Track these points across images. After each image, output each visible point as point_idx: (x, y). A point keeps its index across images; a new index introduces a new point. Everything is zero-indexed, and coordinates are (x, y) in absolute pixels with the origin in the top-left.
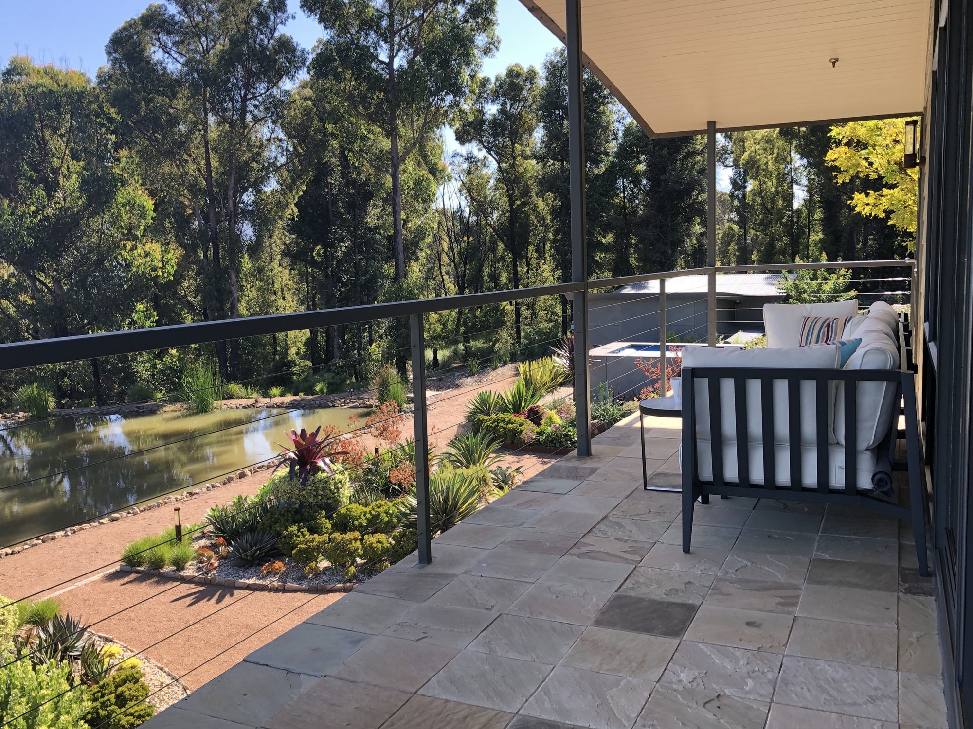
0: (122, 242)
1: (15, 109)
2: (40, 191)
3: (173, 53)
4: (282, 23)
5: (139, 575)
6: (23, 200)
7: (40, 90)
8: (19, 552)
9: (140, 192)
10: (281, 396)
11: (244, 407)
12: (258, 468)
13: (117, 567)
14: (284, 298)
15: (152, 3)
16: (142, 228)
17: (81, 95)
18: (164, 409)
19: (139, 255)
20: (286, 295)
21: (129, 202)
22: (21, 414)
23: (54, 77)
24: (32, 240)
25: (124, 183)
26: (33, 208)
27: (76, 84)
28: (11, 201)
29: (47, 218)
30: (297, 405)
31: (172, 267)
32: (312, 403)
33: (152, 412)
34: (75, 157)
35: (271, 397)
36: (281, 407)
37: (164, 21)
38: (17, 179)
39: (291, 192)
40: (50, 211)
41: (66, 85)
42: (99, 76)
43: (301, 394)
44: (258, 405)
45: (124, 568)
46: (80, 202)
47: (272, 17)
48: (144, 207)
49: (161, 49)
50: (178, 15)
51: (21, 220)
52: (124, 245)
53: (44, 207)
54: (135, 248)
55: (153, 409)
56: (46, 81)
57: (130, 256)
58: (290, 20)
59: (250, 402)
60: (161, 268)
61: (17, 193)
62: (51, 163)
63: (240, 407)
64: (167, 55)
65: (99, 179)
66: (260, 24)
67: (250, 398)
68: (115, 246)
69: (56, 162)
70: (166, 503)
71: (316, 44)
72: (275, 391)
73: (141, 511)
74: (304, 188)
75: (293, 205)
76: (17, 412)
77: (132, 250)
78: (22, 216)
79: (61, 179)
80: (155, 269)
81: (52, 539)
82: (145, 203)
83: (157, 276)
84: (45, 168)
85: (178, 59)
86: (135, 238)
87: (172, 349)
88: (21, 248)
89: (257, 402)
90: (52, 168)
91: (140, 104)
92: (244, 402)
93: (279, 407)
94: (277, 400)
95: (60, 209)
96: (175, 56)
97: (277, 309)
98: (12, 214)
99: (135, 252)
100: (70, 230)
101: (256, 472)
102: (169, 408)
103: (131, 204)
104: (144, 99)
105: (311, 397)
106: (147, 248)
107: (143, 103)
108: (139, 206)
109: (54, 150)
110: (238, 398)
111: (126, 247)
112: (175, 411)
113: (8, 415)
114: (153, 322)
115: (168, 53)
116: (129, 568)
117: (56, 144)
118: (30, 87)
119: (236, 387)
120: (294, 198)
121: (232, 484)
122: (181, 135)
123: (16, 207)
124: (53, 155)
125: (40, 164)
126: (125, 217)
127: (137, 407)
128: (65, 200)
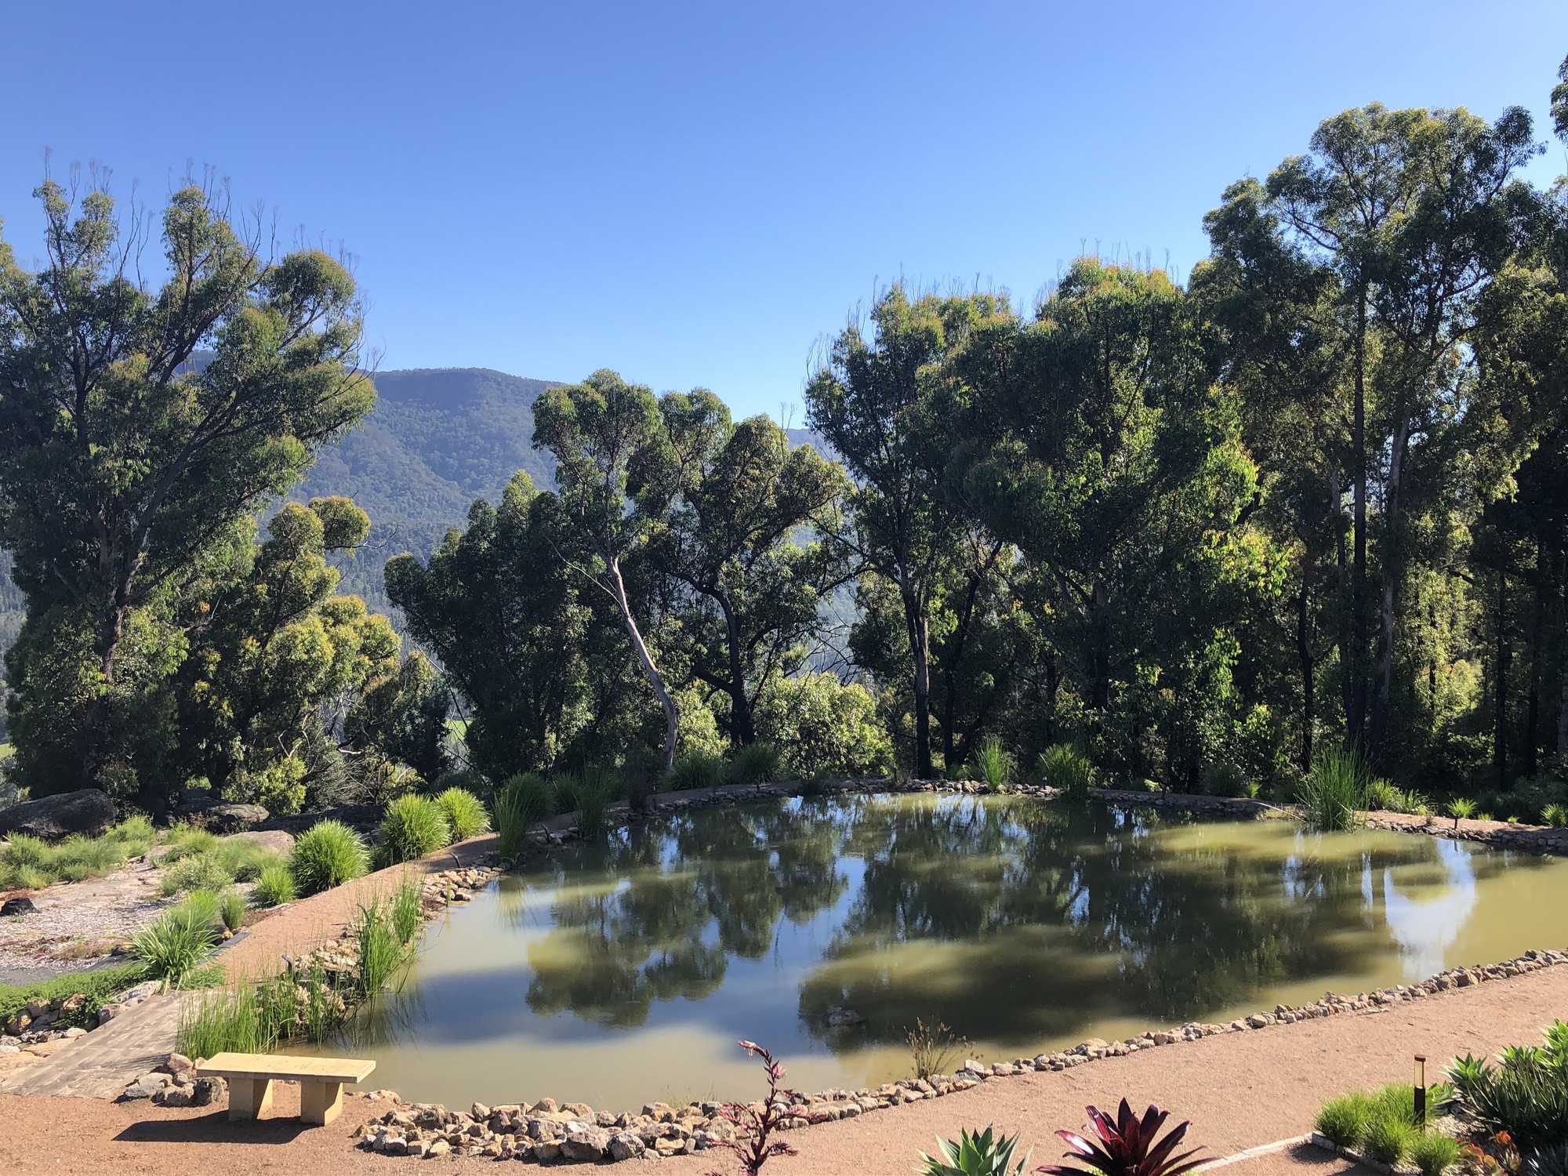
0: (1206, 533)
1: (1076, 335)
2: (1095, 455)
3: (1312, 230)
4: (1519, 163)
5: (1352, 1165)
6: (1071, 466)
7: (1113, 304)
8: (1124, 1054)
9: (1238, 453)
10: (1471, 817)
11: (1407, 830)
12: (1489, 971)
13: (1305, 1137)
14: (1433, 624)
15: (1288, 156)
16: (1238, 510)
17: (1168, 308)
18: (1268, 813)
19: (1231, 553)
20: (1438, 619)
21: (1220, 468)
22: (1048, 789)
23: (1130, 283)
24: (1078, 526)
25: (1218, 441)
26: (1083, 479)
27: (1164, 293)
28: (1055, 470)
29: (1098, 493)
30: (1508, 841)
31: (1280, 573)
32: (1540, 841)
33: (1246, 815)
34: (1150, 401)
35: (1456, 818)
36: (1477, 839)
37: (1306, 181)
38: (1065, 436)
39: (1509, 454)
40: (1104, 483)
41: (1149, 295)
42: (1193, 278)
43: (1512, 819)
44: (1433, 829)
45: (1320, 1141)
46: (1150, 470)
47: (1502, 154)
48: (1243, 477)
49: (1294, 226)
50: (1328, 170)
51: (1067, 498)
52: (1210, 536)
53: (1097, 477)
54: (1223, 541)
55: (1249, 810)
56: (1120, 289)
57: (1217, 554)
58: (1535, 156)
59: (1417, 821)
60: (1263, 576)
61: (1063, 457)
62: (1112, 410)
63: (1399, 829)
64: (1302, 235)
65: (1186, 435)
66: (1475, 170)
67: (1415, 813)
68: (1194, 537)
69: (1119, 409)
70: (1336, 1011)
71: (1554, 187)
72: (1461, 806)
73: (1299, 1019)
74: (1536, 446)
75: (1509, 477)
76: (1043, 785)
77: (1220, 544)
78: (1069, 491)
79: (1125, 436)
80: (1254, 576)
81: (1169, 1042)
82: (1246, 471)
83: (1256, 588)
84: (1103, 419)
85: (1322, 240)
86: (1224, 526)
87: (1260, 704)
88: (1062, 539)
89: (1429, 823)
90: (1113, 419)
91: (1263, 317)
92: (1405, 820)
93: (1474, 839)
94: (1467, 825)
95: (1119, 478)
96: (1317, 235)
97: (1421, 642)
98: (1056, 488)
99: (1225, 548)
100: (1130, 511)
101: (1486, 978)
102: (1275, 811)
103: (1222, 471)
104: (1270, 310)
105: (1532, 828)
106: (1243, 543)
107: (1268, 316)
108: (1236, 474)
109: (1120, 392)
110: (1392, 809)
111: (1211, 540)
112: (1285, 819)
113: (1031, 788)
114: (1233, 658)
115: (1304, 231)
116: (1329, 1144)
117: (1123, 382)
118: (1099, 300)
119: (1387, 789)
120: (1513, 464)
121: (1446, 995)
122: (1322, 363)
123: (1062, 478)
124: (1119, 400)
125: (1097, 412)
126: (1212, 493)
127: (1222, 804)
128: (1127, 466)
